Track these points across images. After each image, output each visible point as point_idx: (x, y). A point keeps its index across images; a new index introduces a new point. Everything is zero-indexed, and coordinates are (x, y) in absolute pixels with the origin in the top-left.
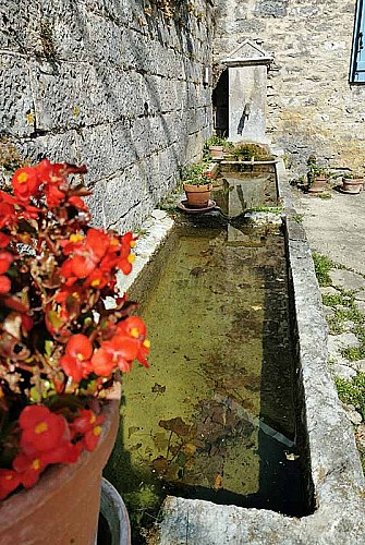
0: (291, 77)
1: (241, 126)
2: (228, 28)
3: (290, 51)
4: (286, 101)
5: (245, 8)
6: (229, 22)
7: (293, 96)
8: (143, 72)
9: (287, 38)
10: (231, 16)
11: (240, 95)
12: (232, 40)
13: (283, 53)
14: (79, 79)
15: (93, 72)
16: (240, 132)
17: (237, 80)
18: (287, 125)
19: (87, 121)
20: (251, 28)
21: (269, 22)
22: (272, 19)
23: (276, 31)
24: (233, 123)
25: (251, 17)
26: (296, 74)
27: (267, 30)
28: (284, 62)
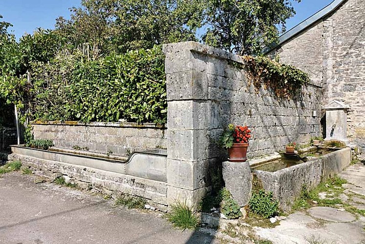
0: (359, 114)
1: (332, 133)
2: (329, 95)
3: (358, 104)
4: (357, 124)
5: (336, 88)
6: (330, 93)
7: (361, 122)
8: (275, 115)
9: (356, 99)
10: (330, 91)
11: (331, 121)
12: (331, 100)
13: (354, 105)
14: (256, 118)
15: (259, 117)
16: (331, 136)
17: (330, 115)
18: (359, 134)
19: (256, 126)
20: (339, 95)
21: (348, 93)
22: (349, 92)
23: (351, 97)
24: (328, 132)
25: (339, 91)
26: (361, 114)
27: (347, 96)
28: (356, 109)
